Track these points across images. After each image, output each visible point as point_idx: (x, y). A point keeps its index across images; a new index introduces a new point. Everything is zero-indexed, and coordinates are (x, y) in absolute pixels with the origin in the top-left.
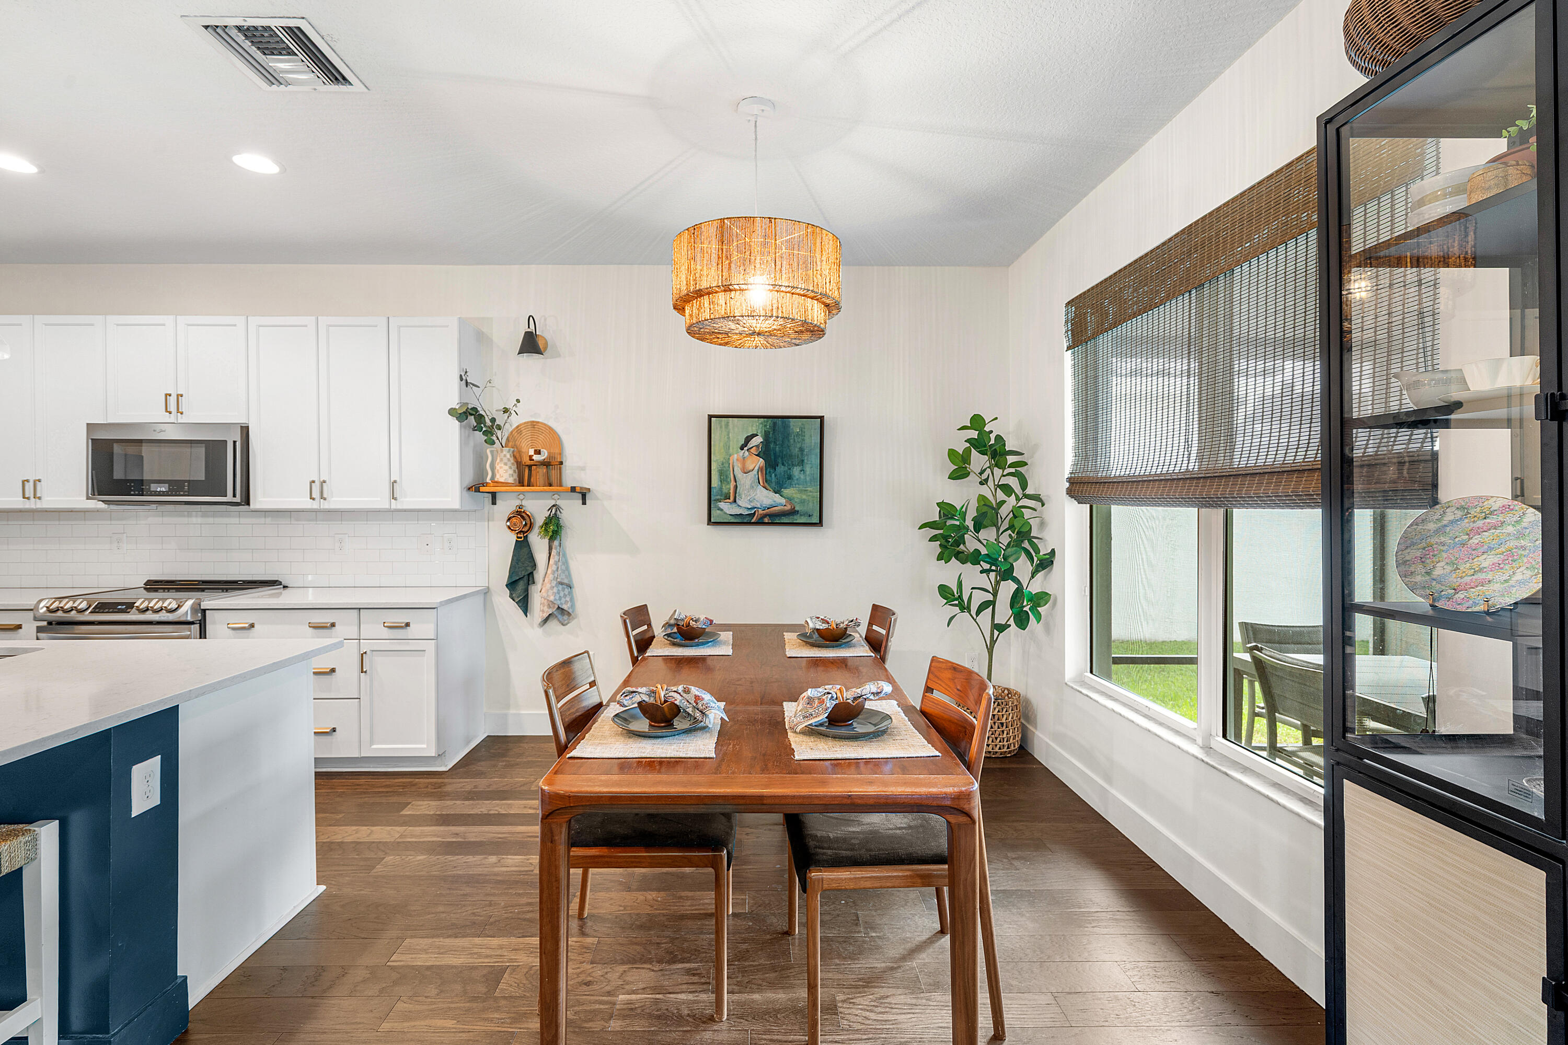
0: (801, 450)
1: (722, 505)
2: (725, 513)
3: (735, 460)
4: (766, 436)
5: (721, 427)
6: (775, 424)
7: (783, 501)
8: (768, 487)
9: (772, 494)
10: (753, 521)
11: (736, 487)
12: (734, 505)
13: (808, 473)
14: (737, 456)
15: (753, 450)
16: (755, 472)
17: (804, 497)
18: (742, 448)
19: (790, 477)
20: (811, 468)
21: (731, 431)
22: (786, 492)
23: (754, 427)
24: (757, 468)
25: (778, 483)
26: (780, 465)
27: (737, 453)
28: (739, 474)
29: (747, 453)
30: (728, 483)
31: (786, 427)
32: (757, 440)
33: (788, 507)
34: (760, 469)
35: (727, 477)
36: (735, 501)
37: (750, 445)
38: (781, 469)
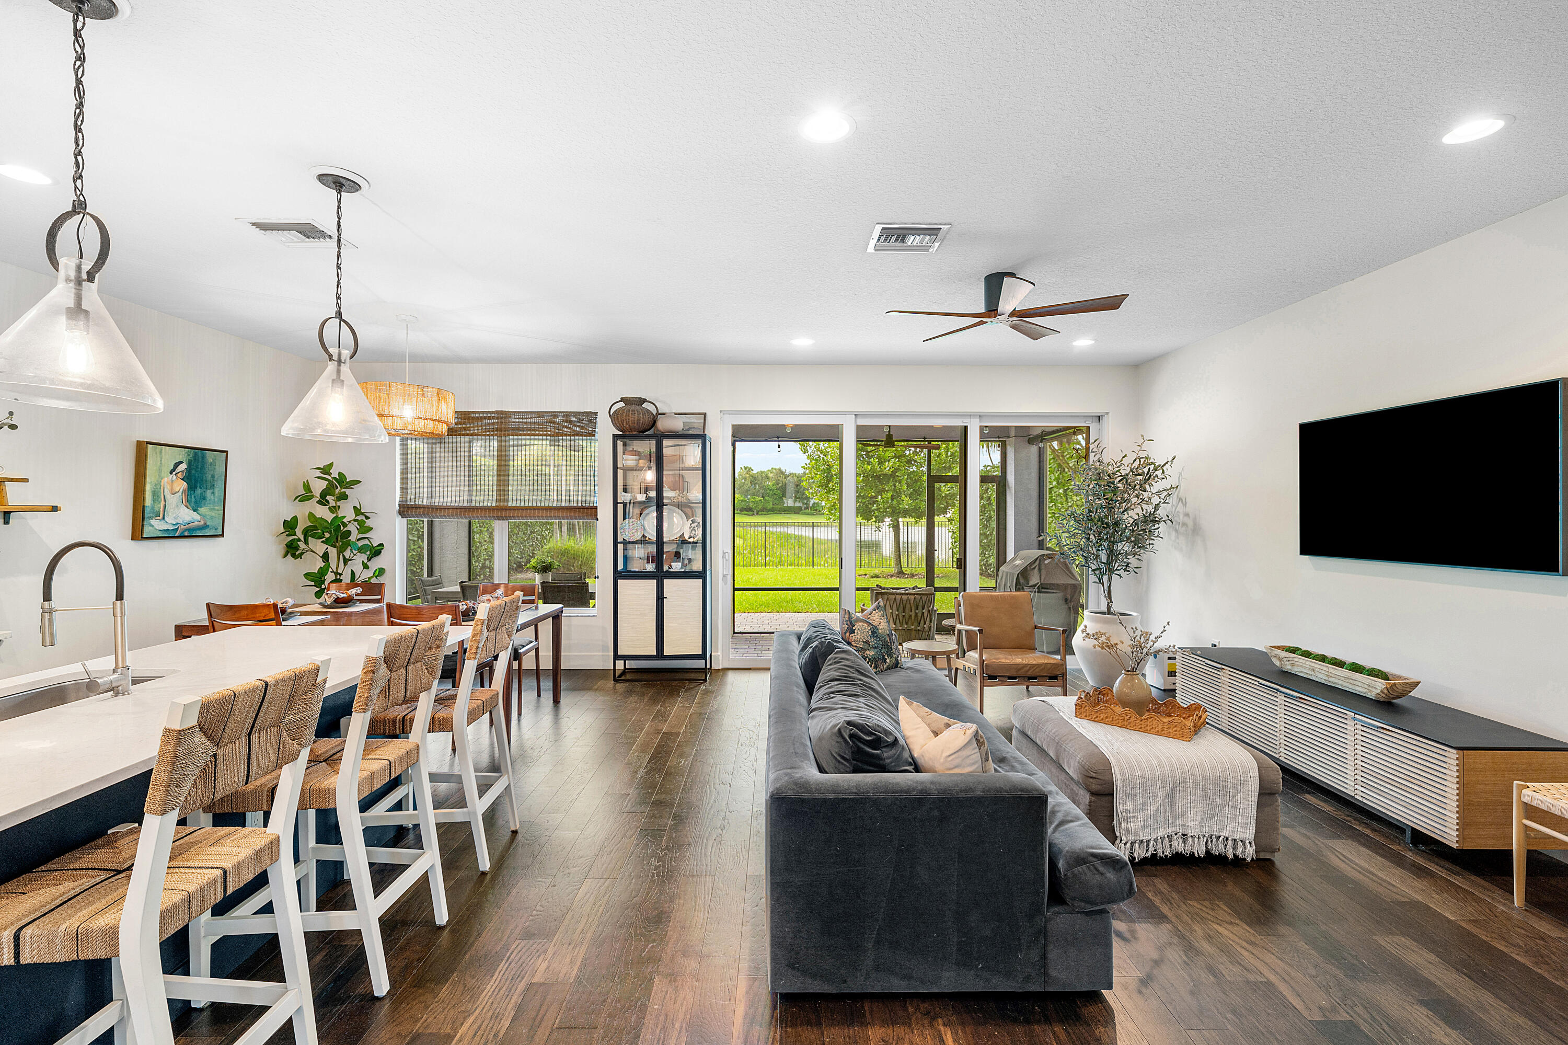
0: (213, 476)
1: (153, 522)
2: (156, 529)
3: (166, 484)
4: (190, 464)
5: (156, 453)
6: (196, 454)
7: (198, 517)
8: (189, 506)
9: (191, 512)
10: (176, 535)
11: (165, 506)
12: (163, 522)
13: (216, 495)
14: (167, 479)
15: (179, 475)
16: (180, 493)
17: (213, 514)
18: (171, 473)
19: (204, 498)
20: (218, 491)
21: (164, 457)
22: (202, 510)
23: (181, 455)
24: (181, 490)
25: (196, 502)
26: (198, 488)
27: (167, 476)
28: (168, 496)
29: (175, 477)
30: (160, 502)
31: (204, 457)
32: (183, 467)
33: (202, 523)
34: (184, 491)
35: (159, 497)
36: (164, 518)
37: (177, 471)
38: (199, 491)
